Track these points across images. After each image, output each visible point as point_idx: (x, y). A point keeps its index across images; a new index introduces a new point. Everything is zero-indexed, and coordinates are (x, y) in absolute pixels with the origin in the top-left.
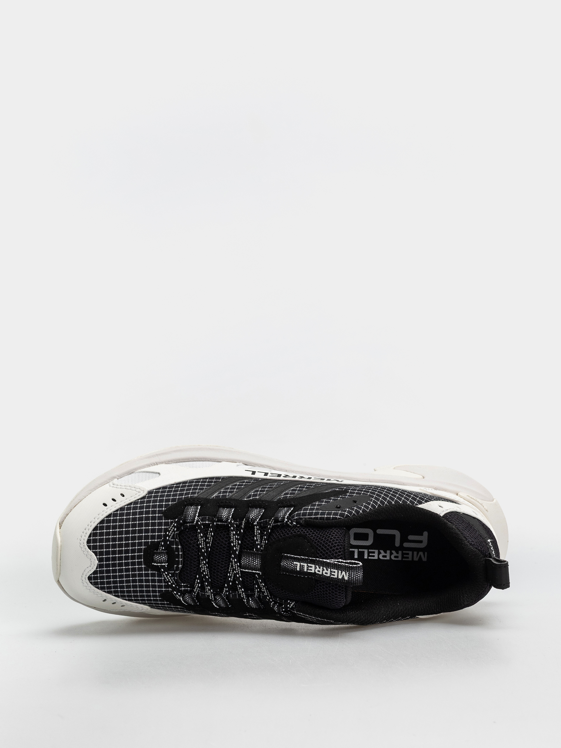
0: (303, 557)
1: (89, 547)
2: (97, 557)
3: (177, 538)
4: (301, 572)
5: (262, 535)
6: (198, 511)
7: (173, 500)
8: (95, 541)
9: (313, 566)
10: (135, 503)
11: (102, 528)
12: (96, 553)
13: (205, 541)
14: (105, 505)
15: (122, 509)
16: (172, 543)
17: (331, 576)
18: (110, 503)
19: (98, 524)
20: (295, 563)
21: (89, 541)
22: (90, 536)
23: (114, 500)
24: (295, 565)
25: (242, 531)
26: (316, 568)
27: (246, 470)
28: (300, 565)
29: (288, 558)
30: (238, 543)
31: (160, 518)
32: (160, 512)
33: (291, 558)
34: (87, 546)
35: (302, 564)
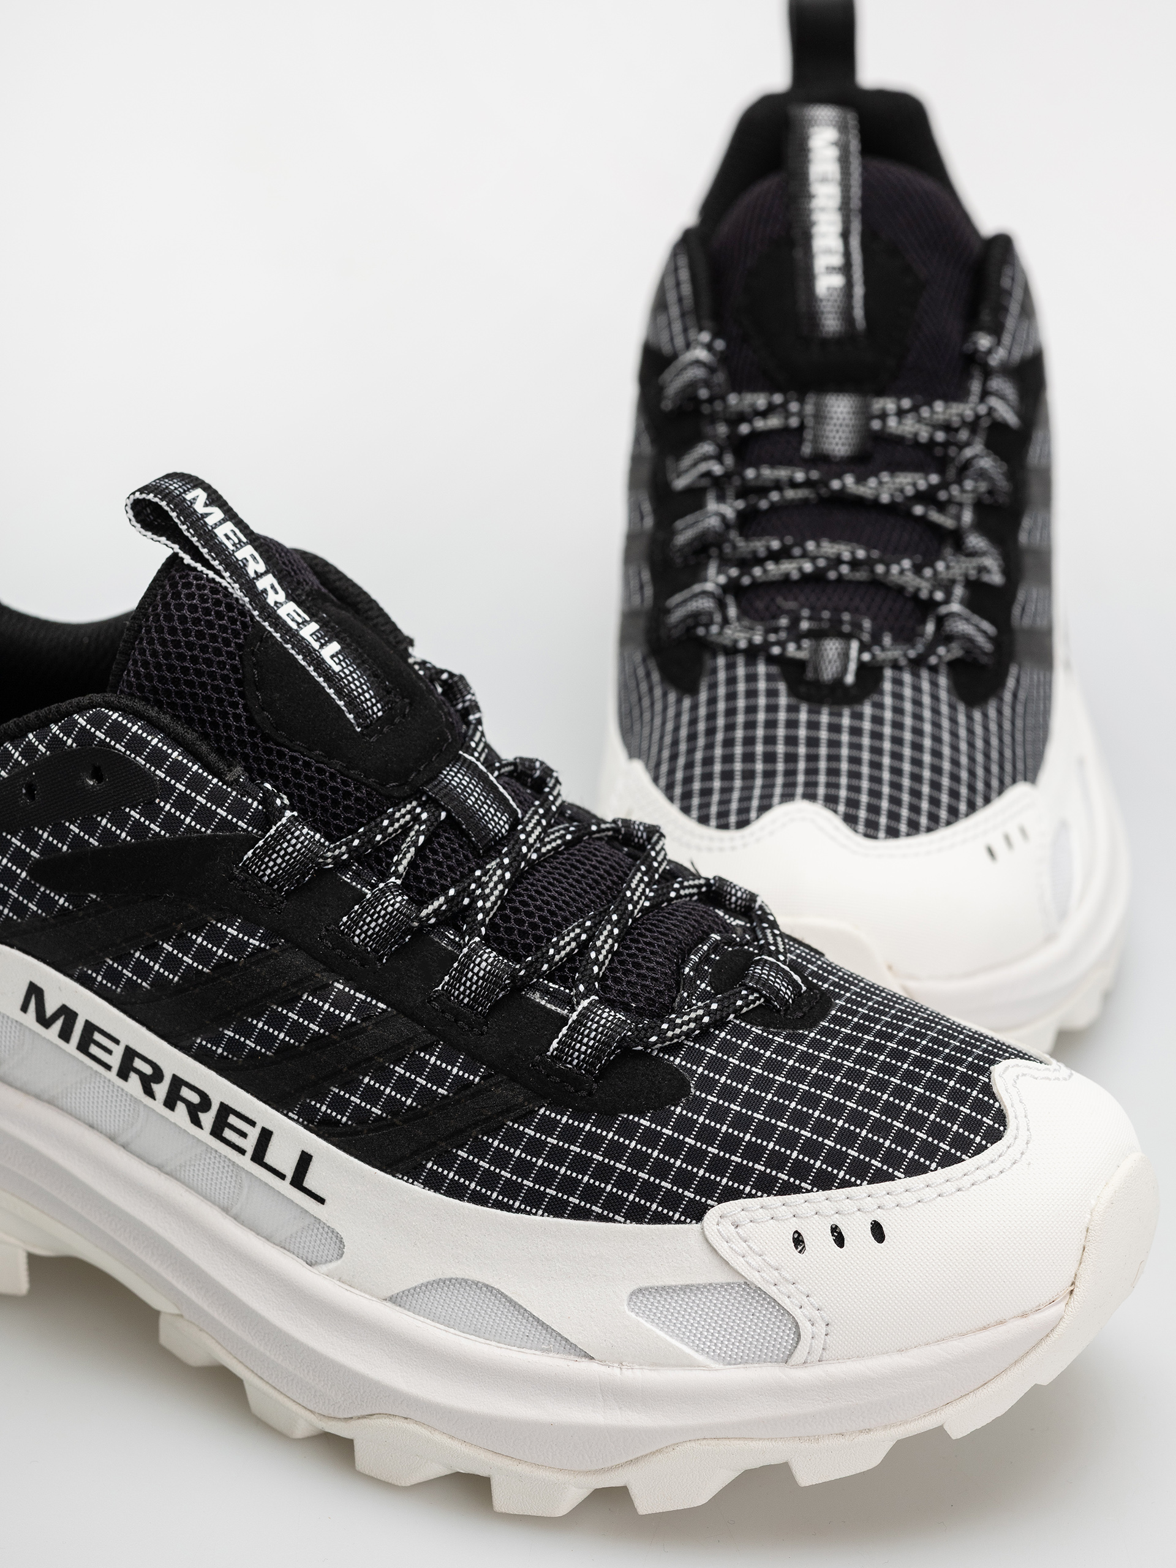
0: (300, 658)
1: (1001, 1117)
2: (987, 1080)
3: (681, 1000)
4: (328, 633)
5: (394, 844)
6: (564, 1030)
7: (628, 1130)
8: (972, 1125)
9: (282, 613)
10: (766, 1186)
11: (928, 1150)
12: (987, 1089)
13: (592, 938)
14: (878, 1231)
15: (824, 1182)
16: (704, 996)
17: (244, 540)
18: (858, 1233)
19: (936, 1169)
20: (337, 668)
21: (994, 1136)
22: (981, 1149)
23: (840, 1240)
24: (339, 664)
26: (278, 603)
27: (321, 1201)
29: (353, 703)
31: (707, 1085)
32: (697, 1105)
33: (339, 692)
34: (1005, 1126)
35: (316, 645)
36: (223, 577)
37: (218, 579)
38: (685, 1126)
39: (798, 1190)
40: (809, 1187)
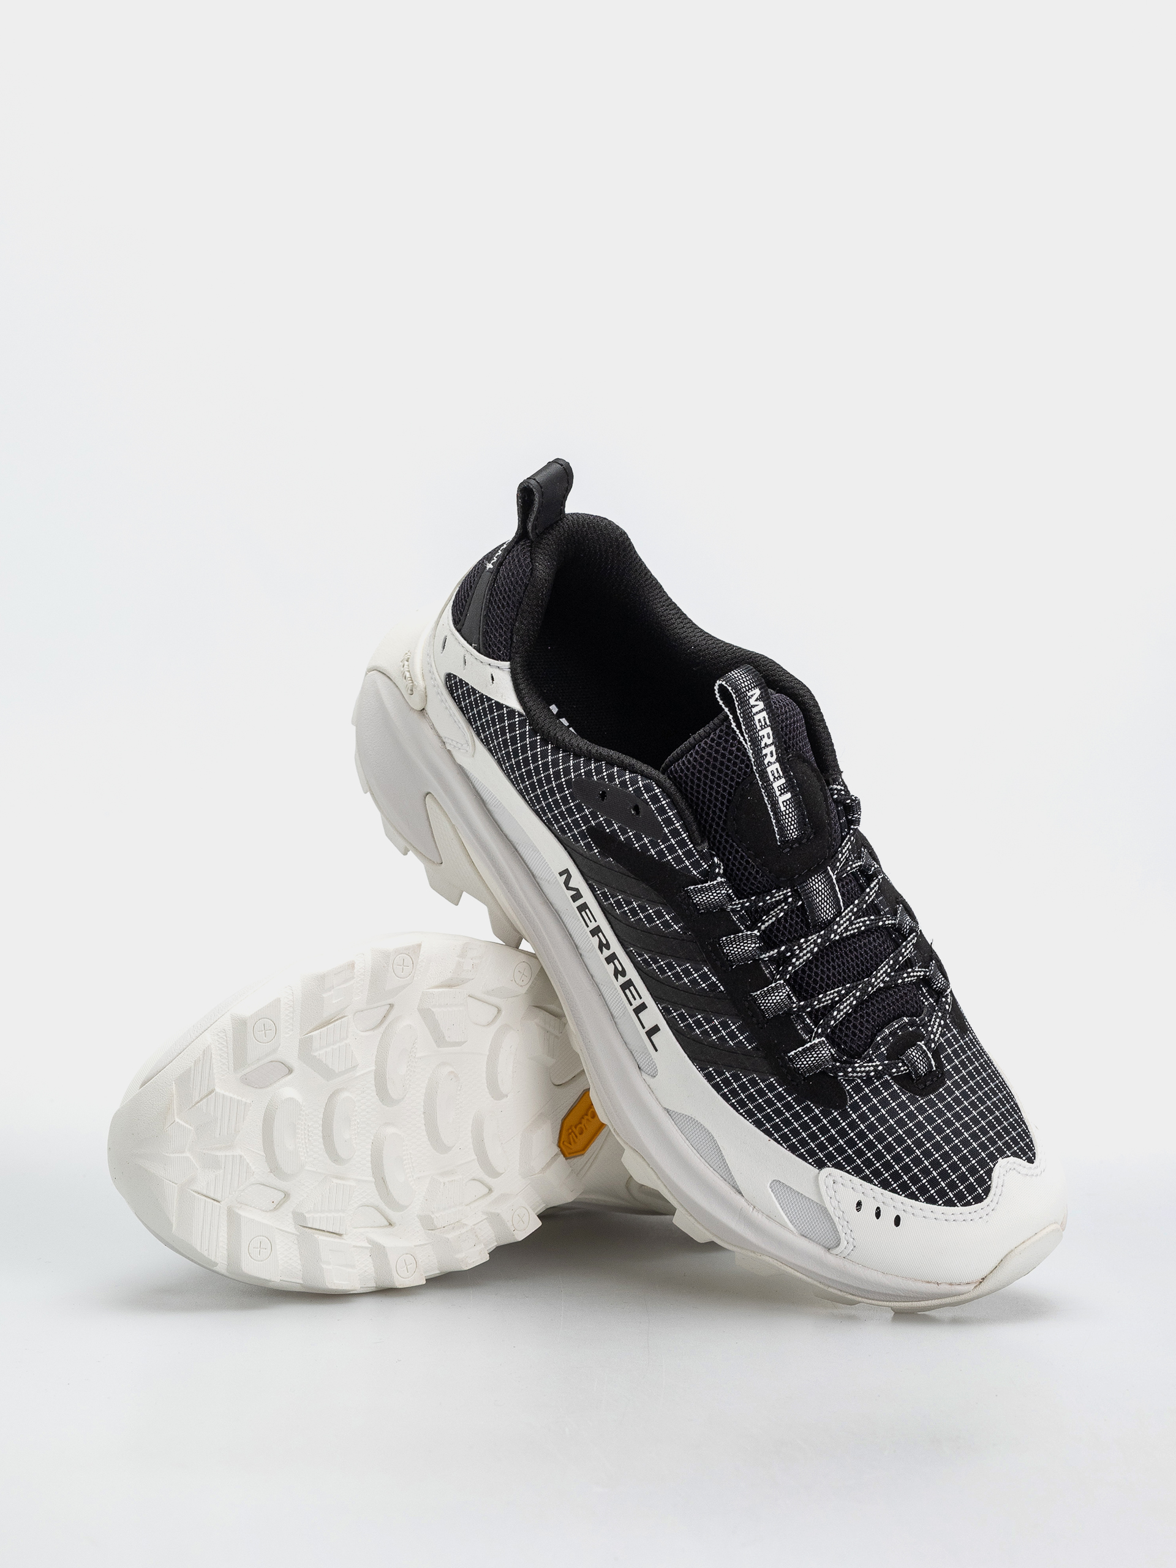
0: (766, 798)
1: (987, 1191)
2: (992, 1166)
3: (867, 1054)
4: (789, 787)
5: (767, 911)
6: (800, 1049)
7: (807, 1110)
8: (971, 1189)
9: (769, 770)
10: (857, 1172)
11: (942, 1193)
12: (989, 1173)
13: (840, 1001)
14: (897, 1221)
15: (885, 1185)
16: (880, 1057)
17: (768, 723)
18: (888, 1216)
19: (940, 1205)
20: (783, 809)
21: (979, 1199)
22: (968, 1204)
23: (878, 1214)
24: (786, 807)
25: (783, 948)
26: (770, 763)
27: (656, 1050)
28: (780, 795)
29: (782, 829)
30: (806, 942)
31: (855, 1107)
32: (845, 1115)
33: (778, 822)
34: (987, 1196)
35: (778, 793)
36: (746, 743)
37: (744, 743)
38: (834, 1123)
39: (871, 1182)
40: (877, 1183)
